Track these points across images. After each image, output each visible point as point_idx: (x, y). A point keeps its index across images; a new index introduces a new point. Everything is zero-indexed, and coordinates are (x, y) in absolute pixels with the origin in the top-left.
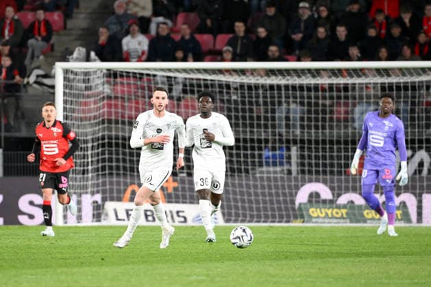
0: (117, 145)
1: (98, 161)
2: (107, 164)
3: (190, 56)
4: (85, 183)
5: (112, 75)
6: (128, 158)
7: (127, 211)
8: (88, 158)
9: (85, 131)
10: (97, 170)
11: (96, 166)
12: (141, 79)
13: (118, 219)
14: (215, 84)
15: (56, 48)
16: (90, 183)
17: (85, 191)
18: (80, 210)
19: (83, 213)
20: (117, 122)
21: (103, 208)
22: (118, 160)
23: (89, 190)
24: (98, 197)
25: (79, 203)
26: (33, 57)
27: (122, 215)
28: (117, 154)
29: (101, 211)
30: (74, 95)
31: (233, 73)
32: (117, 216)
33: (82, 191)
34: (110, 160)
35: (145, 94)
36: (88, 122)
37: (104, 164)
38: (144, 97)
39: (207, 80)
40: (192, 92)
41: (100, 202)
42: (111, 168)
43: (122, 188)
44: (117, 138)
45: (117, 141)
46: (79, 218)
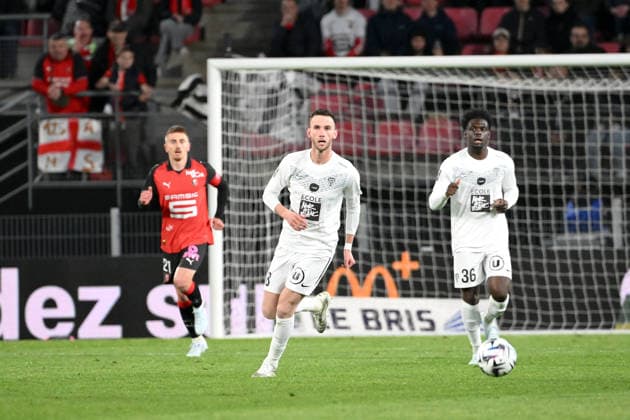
3: (438, 45)
7: (333, 312)
8: (265, 223)
9: (259, 175)
12: (354, 85)
14: (481, 93)
15: (208, 35)
17: (260, 278)
18: (251, 311)
19: (258, 317)
25: (251, 298)
33: (255, 278)
35: (361, 111)
36: (264, 161)
38: (359, 116)
39: (467, 86)
40: (442, 107)
46: (251, 325)
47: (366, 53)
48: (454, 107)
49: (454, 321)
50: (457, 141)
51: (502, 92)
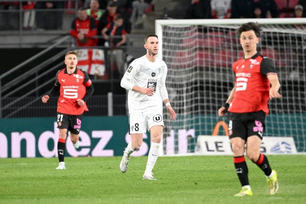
0: (208, 88)
1: (192, 102)
2: (199, 104)
4: (181, 120)
5: (202, 29)
6: (216, 99)
7: (216, 143)
8: (183, 100)
9: (180, 76)
10: (191, 109)
11: (189, 106)
12: (227, 33)
13: (208, 150)
14: (289, 37)
15: (156, 8)
16: (185, 120)
17: (180, 127)
18: (176, 143)
19: (180, 146)
20: (207, 69)
21: (196, 141)
22: (208, 101)
23: (185, 126)
24: (192, 132)
25: (176, 137)
26: (137, 16)
27: (212, 146)
28: (208, 96)
29: (194, 143)
30: (171, 47)
31: (303, 27)
32: (207, 147)
33: (178, 127)
34: (202, 101)
35: (230, 45)
36: (182, 70)
37: (196, 104)
38: (229, 48)
39: (282, 33)
40: (270, 43)
41: (193, 136)
42: (202, 107)
43: (212, 124)
44: (207, 82)
45: (208, 85)
46: (176, 150)
47: (233, 17)
48: (276, 43)
49: (275, 147)
50: (277, 60)
51: (299, 36)
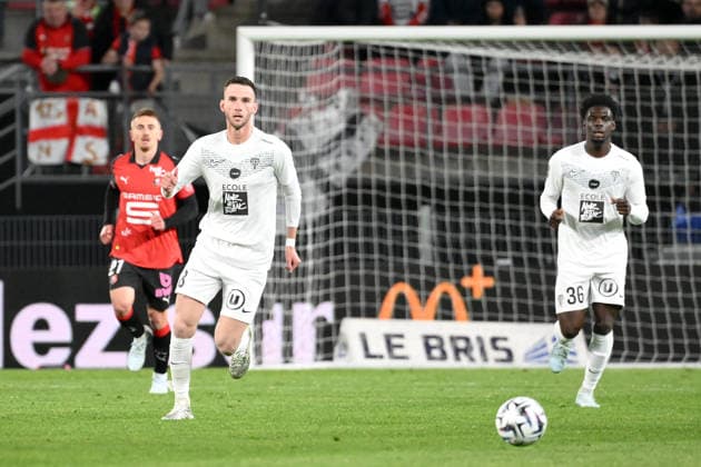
0: (367, 200)
1: (327, 234)
2: (345, 239)
4: (300, 280)
5: (353, 51)
6: (389, 227)
7: (388, 338)
8: (305, 228)
10: (326, 252)
11: (321, 245)
12: (416, 61)
13: (369, 356)
14: (572, 72)
16: (310, 279)
17: (299, 296)
18: (288, 336)
19: (297, 344)
21: (338, 332)
22: (368, 232)
23: (308, 294)
24: (327, 310)
25: (288, 321)
26: (190, 16)
27: (377, 346)
28: (368, 218)
29: (333, 338)
30: (276, 96)
31: (608, 48)
32: (366, 348)
33: (293, 296)
34: (353, 231)
35: (424, 92)
37: (339, 240)
38: (423, 99)
39: (555, 63)
40: (524, 89)
41: (331, 319)
42: (354, 248)
43: (377, 289)
44: (367, 185)
45: (367, 192)
46: (288, 353)
47: (432, 21)
48: (539, 89)
49: (536, 350)
50: (542, 130)
51: (599, 70)
